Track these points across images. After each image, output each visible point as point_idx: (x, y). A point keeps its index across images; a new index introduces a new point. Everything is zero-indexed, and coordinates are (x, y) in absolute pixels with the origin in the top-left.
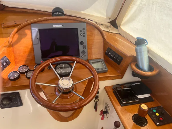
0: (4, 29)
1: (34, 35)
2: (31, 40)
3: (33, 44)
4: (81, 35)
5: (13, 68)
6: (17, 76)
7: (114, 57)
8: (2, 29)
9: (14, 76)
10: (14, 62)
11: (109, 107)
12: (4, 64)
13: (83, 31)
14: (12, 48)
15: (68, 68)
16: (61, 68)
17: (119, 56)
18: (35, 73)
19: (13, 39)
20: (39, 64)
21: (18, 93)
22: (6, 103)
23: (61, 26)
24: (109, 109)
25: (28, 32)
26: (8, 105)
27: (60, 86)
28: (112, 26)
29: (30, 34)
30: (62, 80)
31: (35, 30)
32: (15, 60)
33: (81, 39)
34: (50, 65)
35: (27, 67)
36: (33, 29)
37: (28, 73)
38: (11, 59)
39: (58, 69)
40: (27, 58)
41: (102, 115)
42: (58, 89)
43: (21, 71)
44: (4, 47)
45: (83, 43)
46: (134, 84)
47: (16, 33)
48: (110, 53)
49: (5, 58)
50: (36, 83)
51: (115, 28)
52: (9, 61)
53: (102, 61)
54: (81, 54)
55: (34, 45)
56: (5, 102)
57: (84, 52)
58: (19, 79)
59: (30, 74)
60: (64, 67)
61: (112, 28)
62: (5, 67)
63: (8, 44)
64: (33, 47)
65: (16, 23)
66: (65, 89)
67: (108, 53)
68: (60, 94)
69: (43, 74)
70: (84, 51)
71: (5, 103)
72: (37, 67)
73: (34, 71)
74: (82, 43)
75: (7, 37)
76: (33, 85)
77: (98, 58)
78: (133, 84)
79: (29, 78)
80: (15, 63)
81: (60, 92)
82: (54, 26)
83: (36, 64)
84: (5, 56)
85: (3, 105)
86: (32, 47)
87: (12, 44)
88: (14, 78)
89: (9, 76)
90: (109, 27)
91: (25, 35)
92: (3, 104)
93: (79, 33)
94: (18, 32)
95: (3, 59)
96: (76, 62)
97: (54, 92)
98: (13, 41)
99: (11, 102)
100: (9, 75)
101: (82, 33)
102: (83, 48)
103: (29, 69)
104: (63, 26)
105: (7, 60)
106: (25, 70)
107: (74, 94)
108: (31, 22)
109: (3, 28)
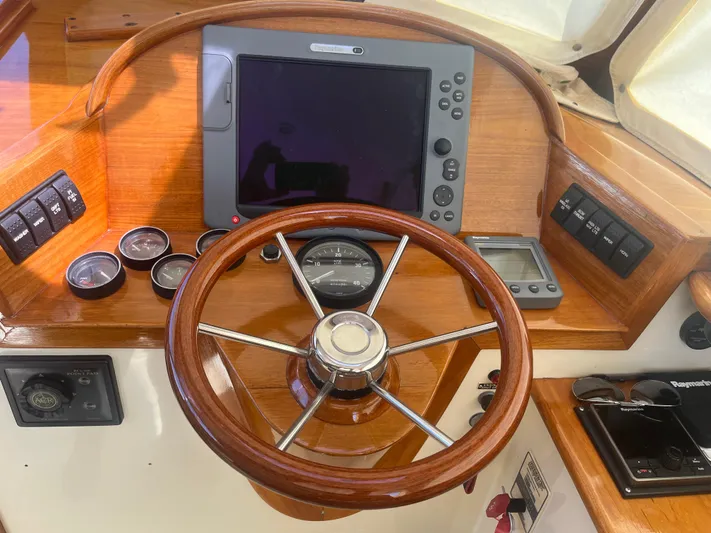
0: (74, 45)
1: (213, 82)
2: (194, 106)
3: (201, 128)
4: (443, 108)
5: (94, 238)
6: (110, 279)
7: (601, 234)
8: (67, 45)
9: (95, 278)
10: (103, 206)
11: (542, 485)
12: (53, 209)
13: (455, 87)
14: (99, 137)
15: (358, 266)
16: (328, 261)
17: (630, 231)
18: (200, 276)
19: (108, 92)
20: (225, 232)
21: (106, 361)
22: (42, 404)
23: (348, 50)
24: (543, 493)
25: (182, 64)
26: (55, 414)
27: (319, 353)
28: (583, 86)
29: (195, 76)
30: (333, 323)
31: (219, 61)
32: (107, 198)
33: (438, 126)
34: (276, 239)
35: (160, 239)
36: (209, 50)
37: (166, 267)
38: (90, 191)
39: (310, 264)
40: (167, 196)
41: (501, 517)
42: (309, 369)
43: (134, 253)
44: (64, 126)
45: (445, 150)
46: (687, 385)
47: (129, 62)
48: (580, 214)
49: (59, 180)
50: (201, 326)
51: (597, 97)
52: (79, 197)
53: (532, 248)
54: (429, 204)
55: (206, 134)
56: (41, 398)
57: (444, 195)
58: (116, 294)
59: (172, 276)
60: (338, 258)
61: (584, 93)
62: (55, 226)
63: (84, 115)
64: (202, 143)
65: (129, 24)
66: (343, 373)
67: (572, 210)
68: (319, 400)
69: (238, 284)
70: (449, 190)
71: (41, 401)
72: (208, 242)
73: (196, 263)
74: (441, 148)
75: (81, 85)
76: (187, 334)
77: (513, 230)
78: (682, 385)
79: (167, 295)
80: (109, 212)
81: (319, 385)
82: (315, 47)
83: (205, 226)
84: (62, 175)
85: (28, 411)
86: (196, 140)
87: (104, 116)
88: (95, 286)
89: (74, 274)
90: (568, 85)
91: (170, 78)
92: (29, 408)
93: (435, 95)
94: (138, 63)
95: (50, 184)
96: (406, 239)
97: (283, 378)
98: (110, 103)
99: (67, 400)
100: (72, 266)
101: (449, 95)
102: (445, 175)
103: (169, 251)
104: (358, 50)
105: (69, 192)
106: (152, 250)
107: (385, 401)
108: (205, 16)
109: (71, 40)
